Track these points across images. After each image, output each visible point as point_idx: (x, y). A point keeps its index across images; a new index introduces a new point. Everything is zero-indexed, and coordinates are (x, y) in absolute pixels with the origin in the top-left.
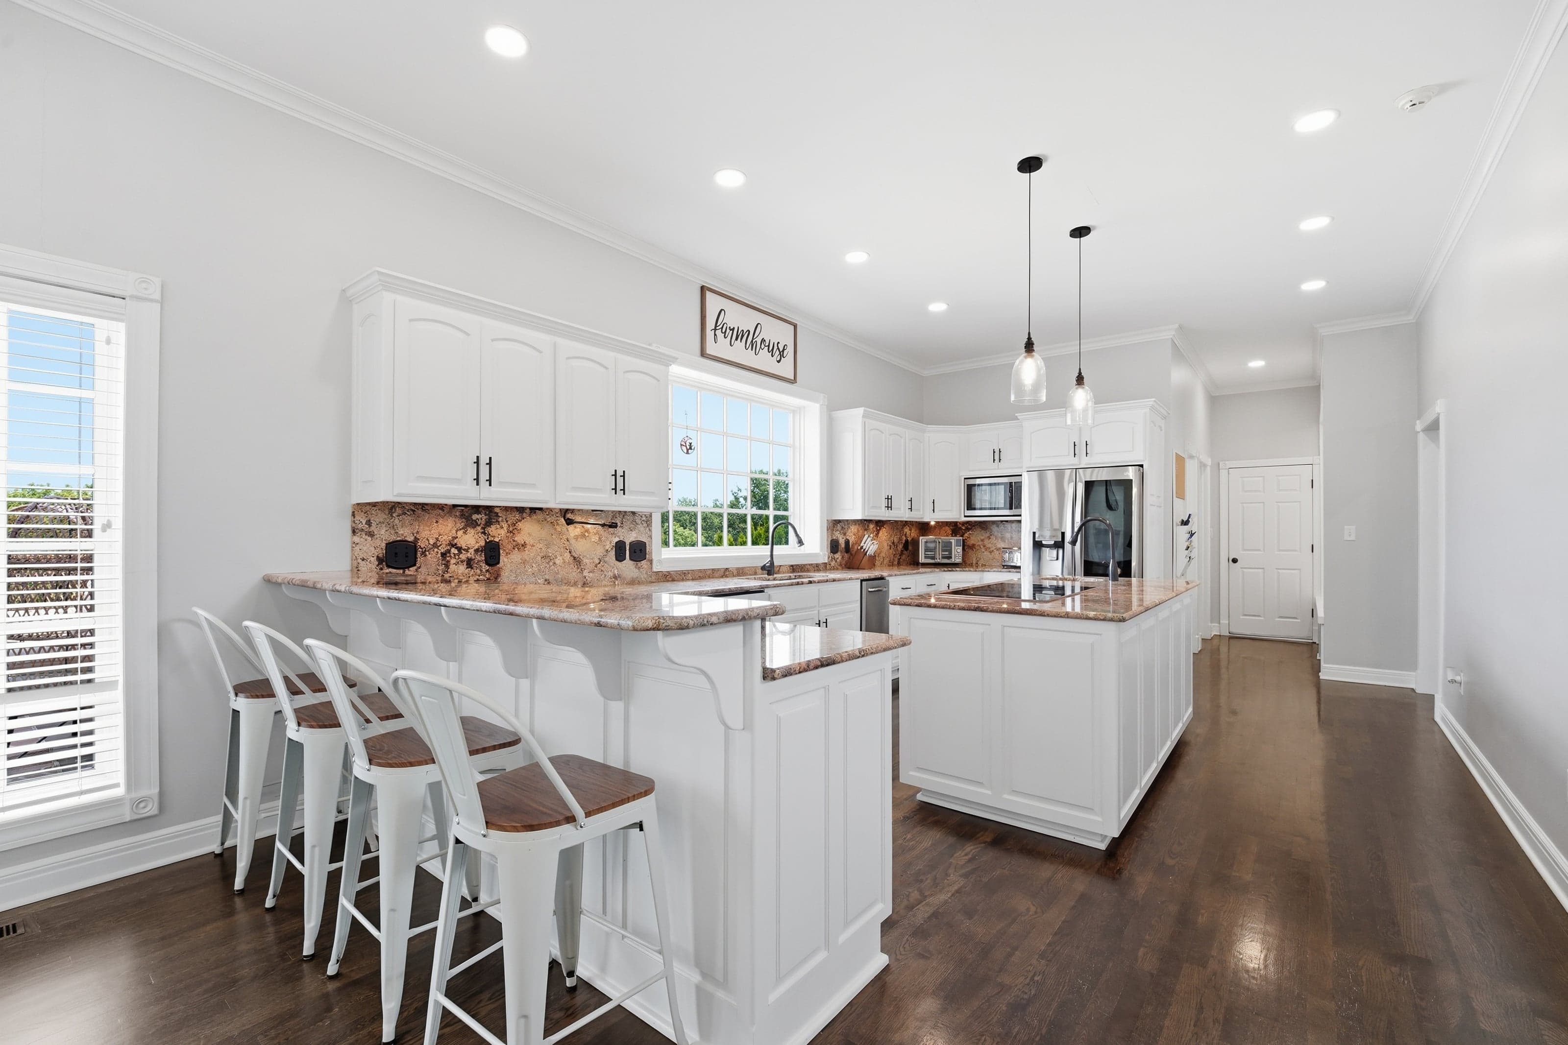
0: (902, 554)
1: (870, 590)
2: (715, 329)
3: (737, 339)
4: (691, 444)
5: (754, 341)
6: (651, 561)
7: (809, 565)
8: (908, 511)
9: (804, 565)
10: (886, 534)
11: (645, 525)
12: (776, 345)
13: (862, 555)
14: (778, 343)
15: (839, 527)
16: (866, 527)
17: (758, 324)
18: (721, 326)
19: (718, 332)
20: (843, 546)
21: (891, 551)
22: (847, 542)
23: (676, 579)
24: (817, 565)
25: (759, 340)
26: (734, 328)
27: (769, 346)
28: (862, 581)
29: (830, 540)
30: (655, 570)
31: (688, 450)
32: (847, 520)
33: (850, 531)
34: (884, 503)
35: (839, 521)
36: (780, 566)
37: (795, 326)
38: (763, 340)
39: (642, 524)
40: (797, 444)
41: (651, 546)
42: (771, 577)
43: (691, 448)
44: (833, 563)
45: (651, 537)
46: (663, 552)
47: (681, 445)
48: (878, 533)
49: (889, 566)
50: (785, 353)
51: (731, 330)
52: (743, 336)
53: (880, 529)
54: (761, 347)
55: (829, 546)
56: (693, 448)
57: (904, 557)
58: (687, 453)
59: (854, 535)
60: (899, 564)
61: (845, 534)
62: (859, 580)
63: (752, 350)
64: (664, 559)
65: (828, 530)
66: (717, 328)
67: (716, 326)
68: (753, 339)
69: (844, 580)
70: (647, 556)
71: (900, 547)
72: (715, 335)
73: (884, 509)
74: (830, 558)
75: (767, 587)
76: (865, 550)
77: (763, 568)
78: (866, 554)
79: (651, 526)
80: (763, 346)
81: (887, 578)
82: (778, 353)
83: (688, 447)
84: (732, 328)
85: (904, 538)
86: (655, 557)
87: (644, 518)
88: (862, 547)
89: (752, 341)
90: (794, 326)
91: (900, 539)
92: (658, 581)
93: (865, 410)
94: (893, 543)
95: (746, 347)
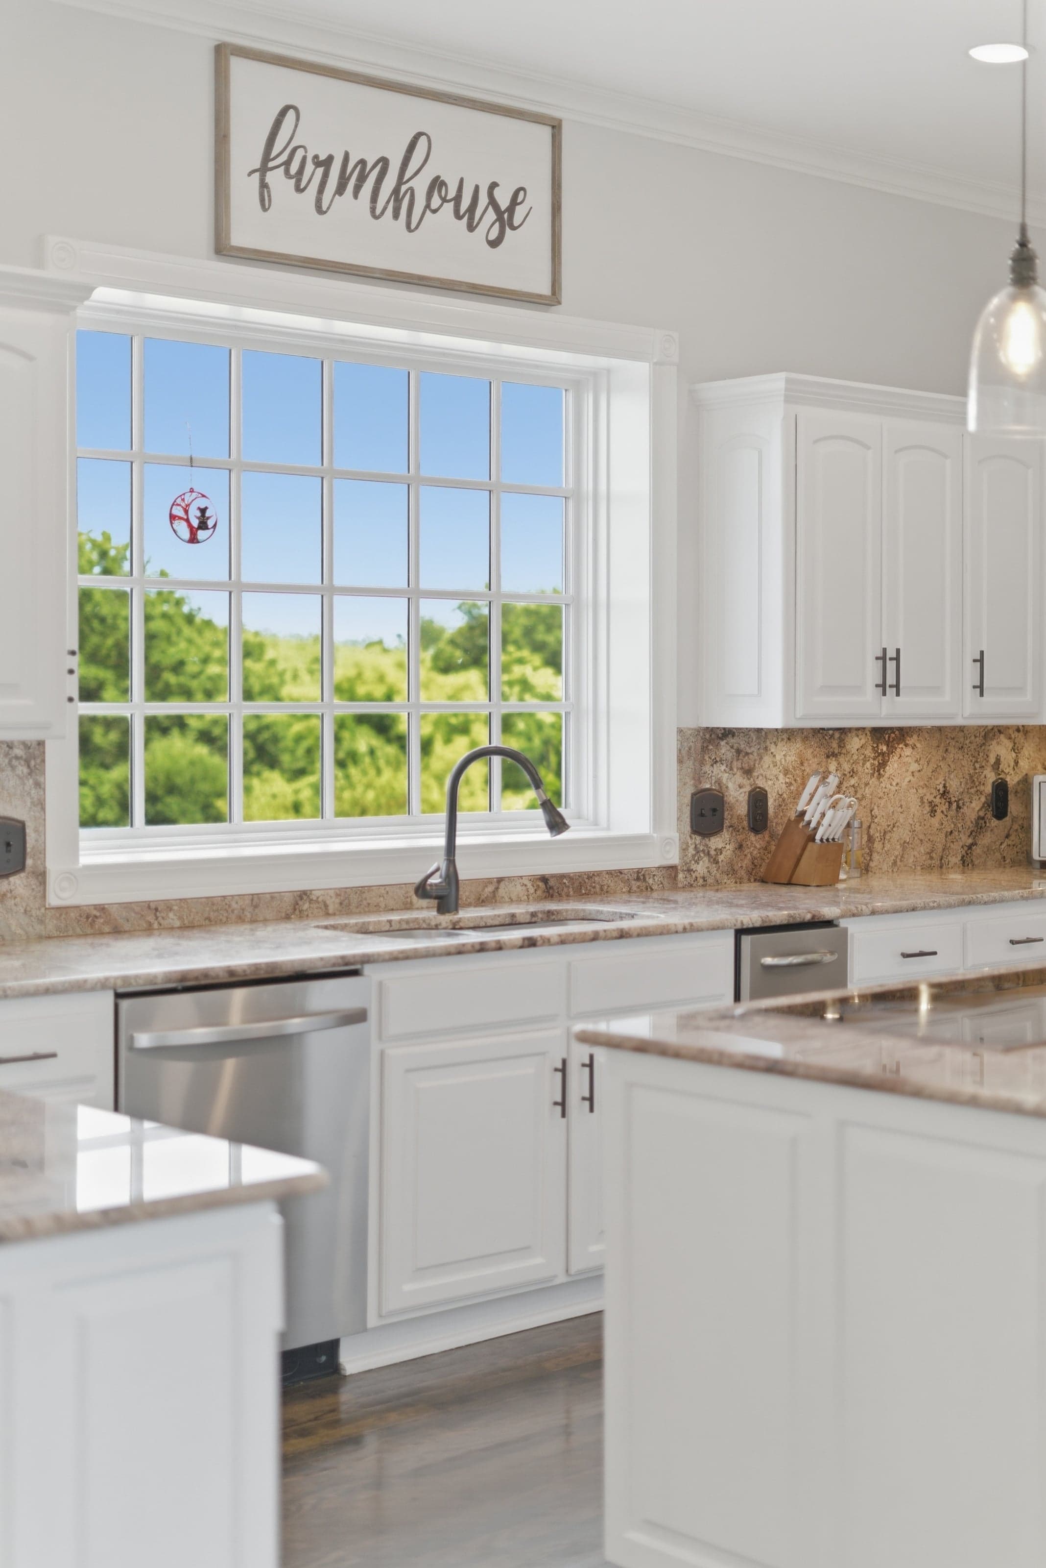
0: (980, 825)
1: (769, 961)
2: (264, 169)
3: (340, 190)
4: (203, 511)
5: (404, 188)
6: (41, 876)
7: (609, 873)
8: (970, 694)
9: (591, 876)
10: (914, 767)
11: (22, 769)
12: (483, 200)
13: (799, 840)
14: (494, 185)
15: (724, 749)
16: (835, 745)
17: (419, 135)
18: (284, 157)
19: (275, 178)
20: (742, 809)
21: (935, 822)
22: (758, 799)
23: (127, 927)
24: (640, 875)
25: (420, 186)
26: (330, 158)
27: (458, 199)
28: (740, 933)
29: (689, 790)
30: (53, 900)
31: (193, 532)
32: (759, 730)
33: (767, 760)
34: (872, 673)
35: (728, 733)
36: (500, 880)
37: (556, 127)
38: (437, 184)
39: (13, 768)
40: (588, 486)
41: (41, 831)
42: (445, 919)
43: (203, 525)
44: (701, 868)
45: (41, 805)
46: (82, 844)
47: (173, 518)
48: (883, 765)
49: (928, 869)
50: (520, 212)
51: (317, 163)
52: (362, 179)
53: (891, 751)
54: (428, 206)
55: (687, 811)
56: (210, 523)
57: (986, 839)
58: (193, 540)
59: (786, 772)
60: (967, 863)
61: (748, 772)
62: (732, 933)
63: (396, 216)
64: (88, 868)
65: (680, 761)
66: (271, 164)
67: (267, 157)
68: (400, 181)
69: (664, 932)
70: (29, 862)
71: (974, 807)
72: (264, 185)
73: (871, 692)
74: (691, 851)
75: (368, 959)
76: (809, 823)
77: (422, 890)
78: (812, 838)
79: (43, 773)
80: (436, 202)
81: (843, 923)
82: (491, 215)
83: (195, 523)
84: (322, 157)
85: (991, 777)
86: (53, 865)
87: (18, 751)
88: (803, 813)
89: (396, 191)
90: (553, 127)
91: (973, 781)
92: (63, 934)
93: (788, 381)
94: (945, 794)
95: (373, 210)
